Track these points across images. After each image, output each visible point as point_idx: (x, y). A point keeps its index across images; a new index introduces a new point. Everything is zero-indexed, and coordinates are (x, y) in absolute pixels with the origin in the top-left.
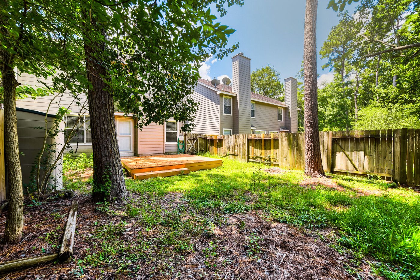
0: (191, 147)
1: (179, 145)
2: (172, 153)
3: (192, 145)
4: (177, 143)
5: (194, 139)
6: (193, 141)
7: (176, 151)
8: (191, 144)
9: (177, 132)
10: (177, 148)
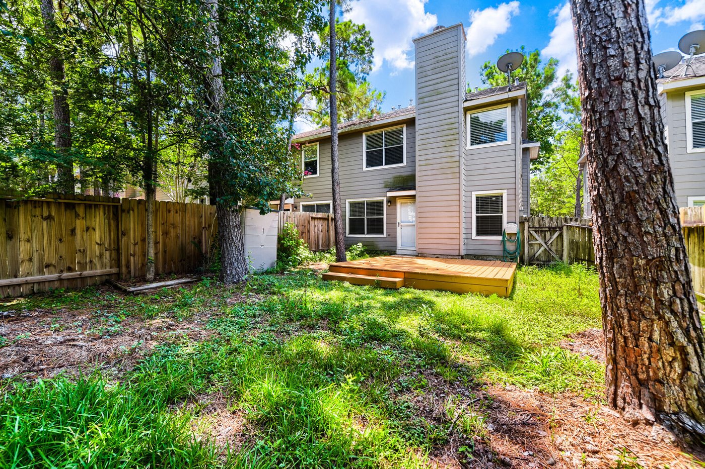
0: (542, 249)
1: (507, 243)
2: (491, 258)
3: (546, 243)
4: (500, 238)
5: (552, 230)
6: (548, 235)
7: (501, 253)
8: (540, 241)
9: (501, 216)
10: (501, 248)
